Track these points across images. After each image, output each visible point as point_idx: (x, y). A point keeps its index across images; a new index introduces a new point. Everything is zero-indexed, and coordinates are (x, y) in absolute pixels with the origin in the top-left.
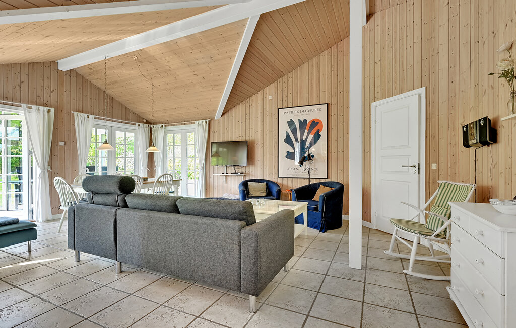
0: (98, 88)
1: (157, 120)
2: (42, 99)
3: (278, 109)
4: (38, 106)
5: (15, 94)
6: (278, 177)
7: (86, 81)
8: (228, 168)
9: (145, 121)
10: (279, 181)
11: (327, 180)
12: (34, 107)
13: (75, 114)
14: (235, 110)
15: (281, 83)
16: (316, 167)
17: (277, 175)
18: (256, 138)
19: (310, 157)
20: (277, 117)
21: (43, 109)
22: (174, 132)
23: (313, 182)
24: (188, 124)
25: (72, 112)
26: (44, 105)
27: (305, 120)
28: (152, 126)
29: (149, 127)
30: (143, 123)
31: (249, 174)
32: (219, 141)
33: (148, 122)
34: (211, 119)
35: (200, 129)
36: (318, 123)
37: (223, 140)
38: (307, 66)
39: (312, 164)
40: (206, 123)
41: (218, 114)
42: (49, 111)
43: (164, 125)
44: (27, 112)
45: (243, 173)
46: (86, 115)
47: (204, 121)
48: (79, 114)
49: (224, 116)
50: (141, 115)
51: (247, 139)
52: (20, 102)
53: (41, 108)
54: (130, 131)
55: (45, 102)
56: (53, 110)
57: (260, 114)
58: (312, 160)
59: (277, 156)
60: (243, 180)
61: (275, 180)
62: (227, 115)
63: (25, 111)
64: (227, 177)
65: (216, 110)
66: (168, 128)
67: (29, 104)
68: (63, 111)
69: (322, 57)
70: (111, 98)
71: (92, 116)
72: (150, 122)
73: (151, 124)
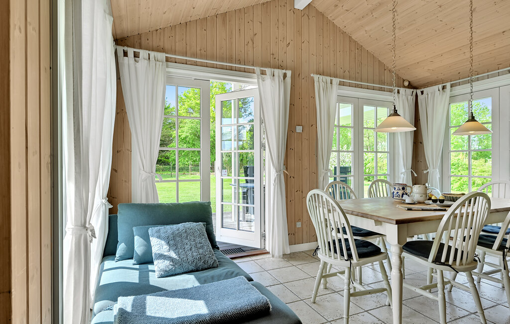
0: (344, 33)
2: (277, 59)
4: (273, 70)
5: (247, 54)
7: (329, 22)
9: (406, 84)
12: (268, 71)
13: (316, 77)
21: (279, 73)
22: (469, 96)
25: (312, 75)
26: (280, 67)
28: (419, 92)
29: (414, 93)
30: (404, 87)
33: (411, 86)
42: (285, 76)
43: (448, 84)
44: (260, 80)
46: (329, 79)
48: (321, 77)
50: (400, 73)
52: (253, 65)
53: (277, 71)
54: (384, 104)
55: (280, 62)
56: (289, 73)
63: (258, 79)
66: (459, 90)
67: (262, 67)
68: (300, 75)
70: (360, 48)
71: (336, 81)
72: (415, 84)
73: (415, 88)
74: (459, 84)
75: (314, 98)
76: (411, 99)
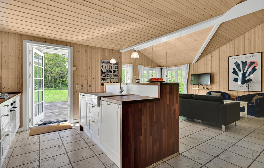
0: (145, 55)
1: (164, 65)
3: (229, 57)
6: (229, 90)
8: (199, 86)
9: (159, 66)
10: (229, 92)
11: (261, 93)
12: (129, 65)
13: (139, 66)
14: (203, 59)
15: (230, 44)
16: (253, 86)
17: (228, 89)
18: (215, 71)
19: (249, 81)
20: (228, 61)
22: (171, 70)
23: (251, 93)
24: (179, 66)
27: (246, 62)
28: (162, 68)
30: (159, 67)
31: (211, 89)
32: (194, 73)
33: (160, 67)
34: (191, 64)
35: (185, 69)
36: (254, 63)
37: (196, 73)
38: (247, 35)
39: (250, 85)
40: (188, 65)
41: (194, 62)
42: (132, 66)
43: (167, 67)
45: (208, 88)
46: (141, 66)
47: (187, 65)
49: (197, 62)
50: (158, 64)
51: (210, 72)
54: (154, 70)
55: (131, 63)
56: (133, 65)
57: (218, 60)
58: (250, 82)
59: (228, 80)
60: (207, 92)
61: (227, 92)
62: (199, 61)
64: (199, 90)
65: (194, 60)
66: (169, 69)
67: (127, 64)
68: (135, 65)
69: (258, 28)
70: (148, 58)
71: (143, 66)
72: (161, 66)
73: (161, 67)
74: (169, 67)
75: (138, 70)
76: (160, 70)
